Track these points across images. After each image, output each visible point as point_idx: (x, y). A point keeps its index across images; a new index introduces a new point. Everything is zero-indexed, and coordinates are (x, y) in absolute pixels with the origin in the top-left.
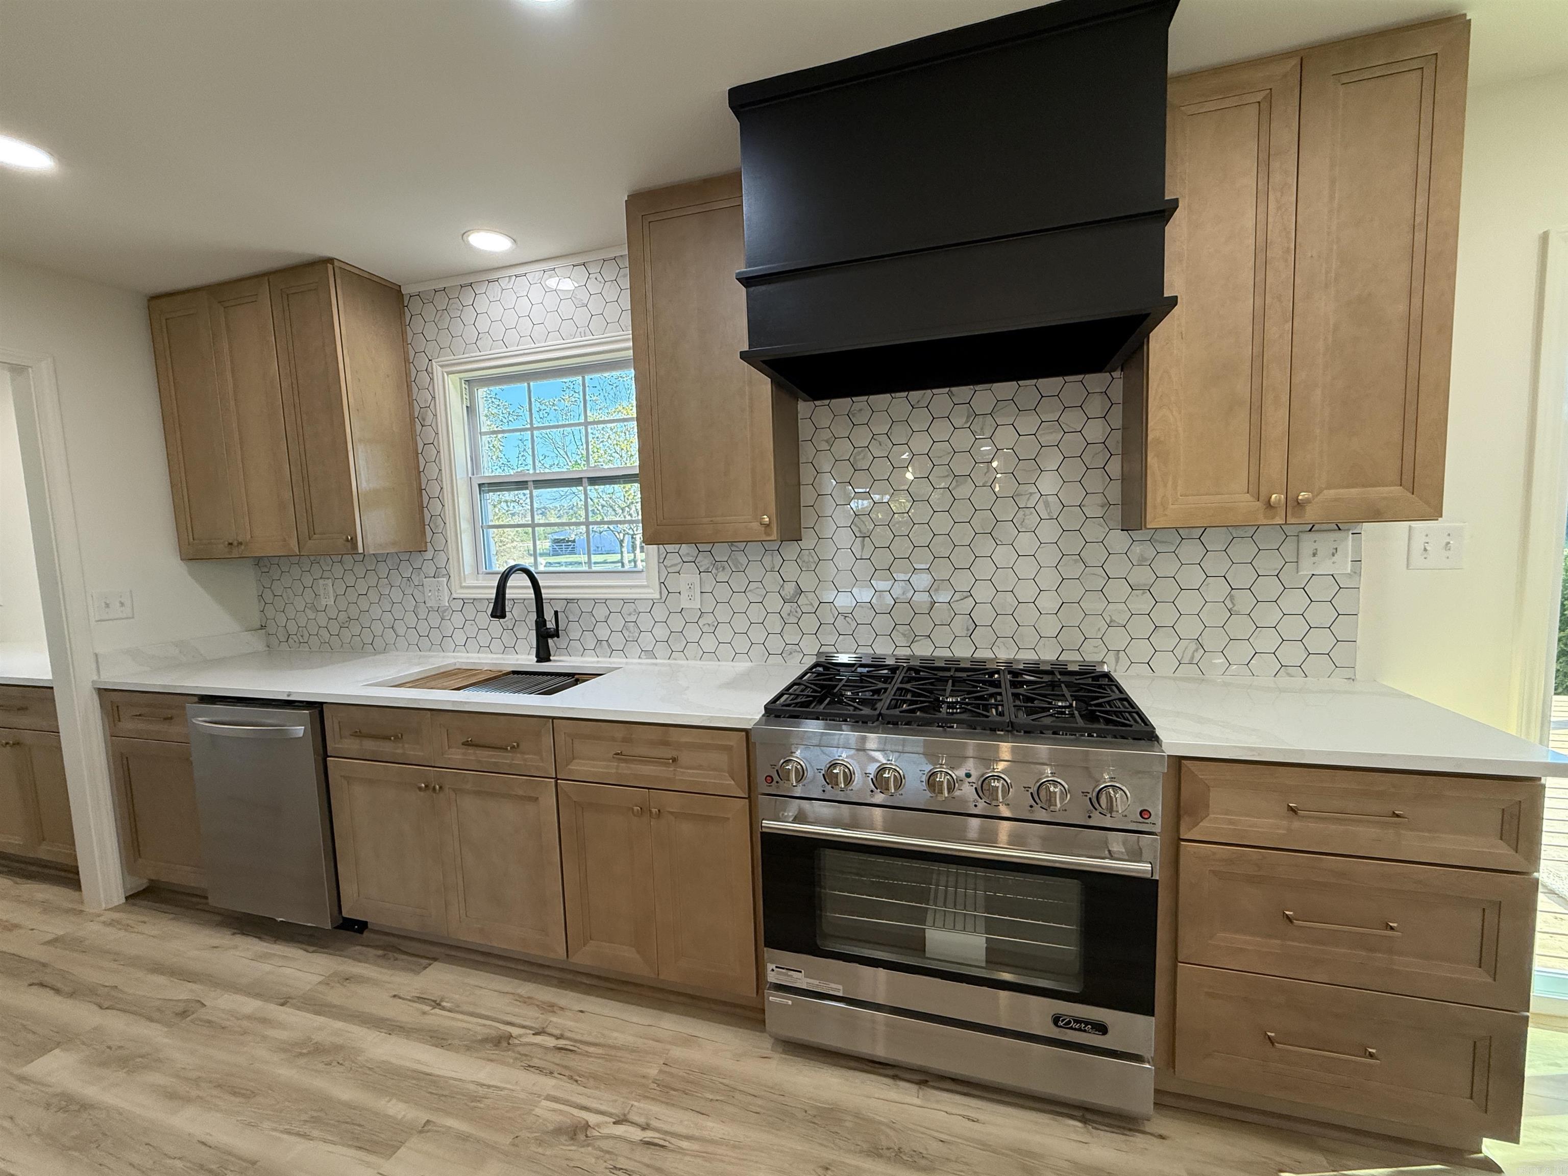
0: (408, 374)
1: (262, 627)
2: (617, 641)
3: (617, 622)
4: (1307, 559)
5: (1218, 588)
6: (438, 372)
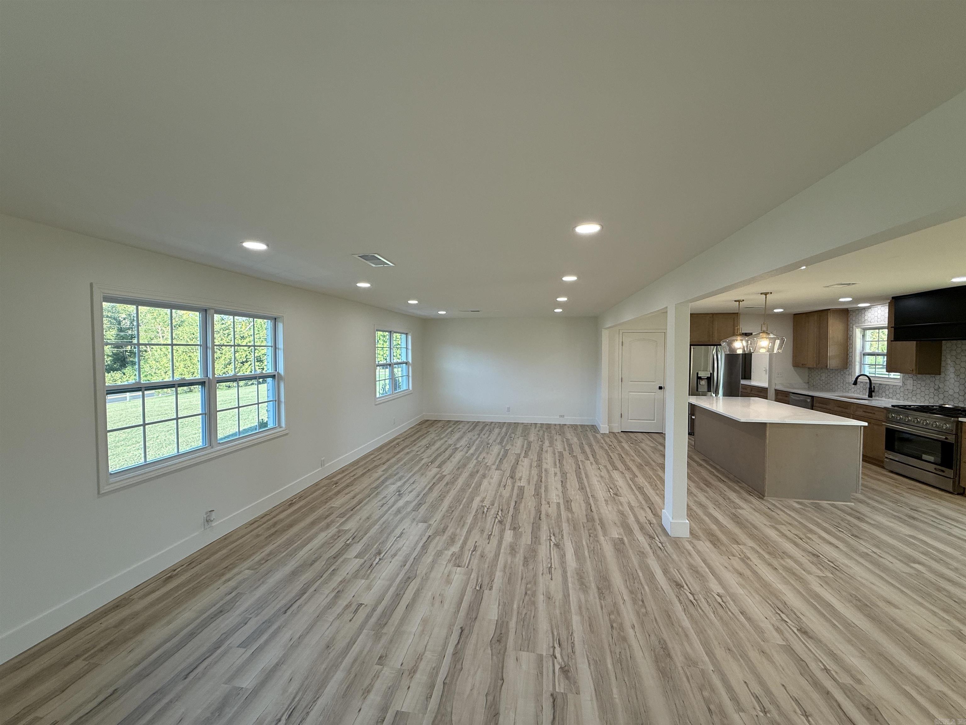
0: (847, 328)
1: (808, 383)
2: (891, 395)
3: (891, 391)
6: (855, 328)
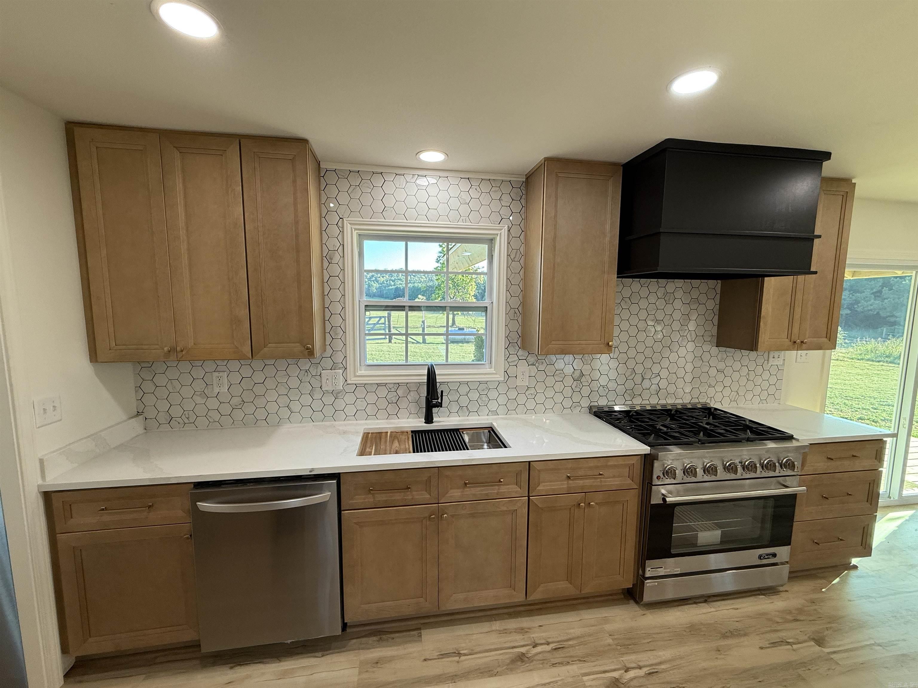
1: (138, 414)
3: (474, 395)
4: (771, 359)
5: (745, 370)
6: (348, 227)
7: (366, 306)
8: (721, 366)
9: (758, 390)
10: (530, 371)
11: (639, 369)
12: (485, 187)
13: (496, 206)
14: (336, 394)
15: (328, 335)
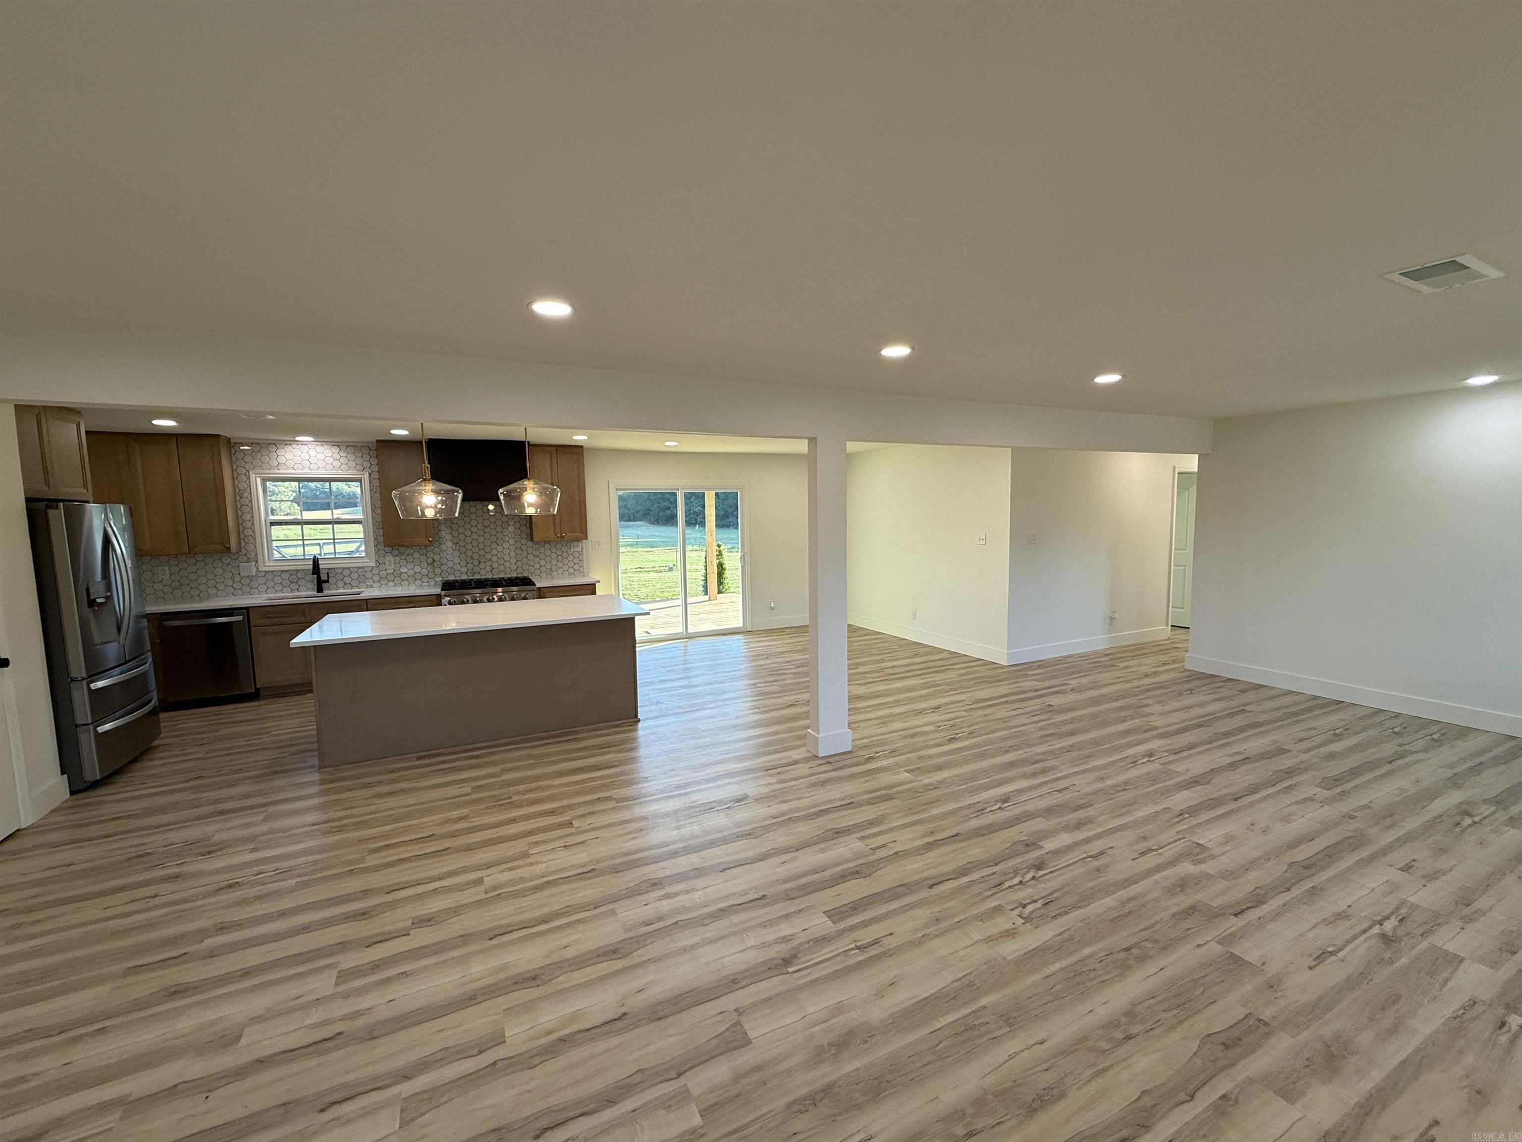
0: (233, 476)
3: (355, 576)
4: (572, 548)
5: (554, 556)
6: (252, 476)
7: (271, 523)
8: (536, 553)
9: (566, 567)
10: (394, 560)
11: (476, 556)
12: (352, 450)
13: (359, 460)
14: (251, 578)
15: (242, 542)
